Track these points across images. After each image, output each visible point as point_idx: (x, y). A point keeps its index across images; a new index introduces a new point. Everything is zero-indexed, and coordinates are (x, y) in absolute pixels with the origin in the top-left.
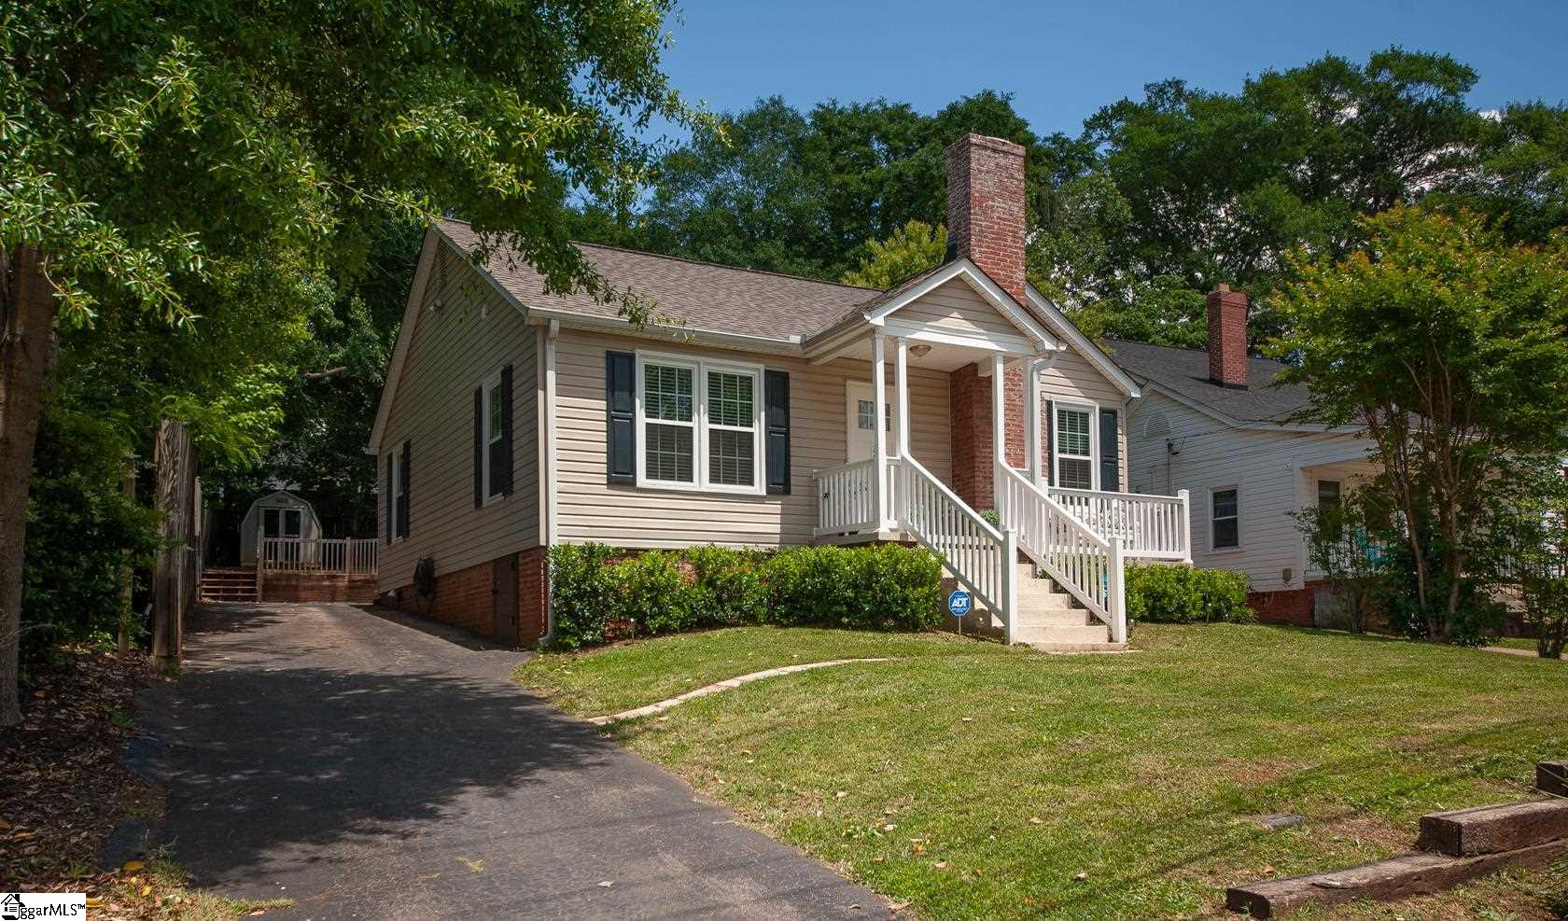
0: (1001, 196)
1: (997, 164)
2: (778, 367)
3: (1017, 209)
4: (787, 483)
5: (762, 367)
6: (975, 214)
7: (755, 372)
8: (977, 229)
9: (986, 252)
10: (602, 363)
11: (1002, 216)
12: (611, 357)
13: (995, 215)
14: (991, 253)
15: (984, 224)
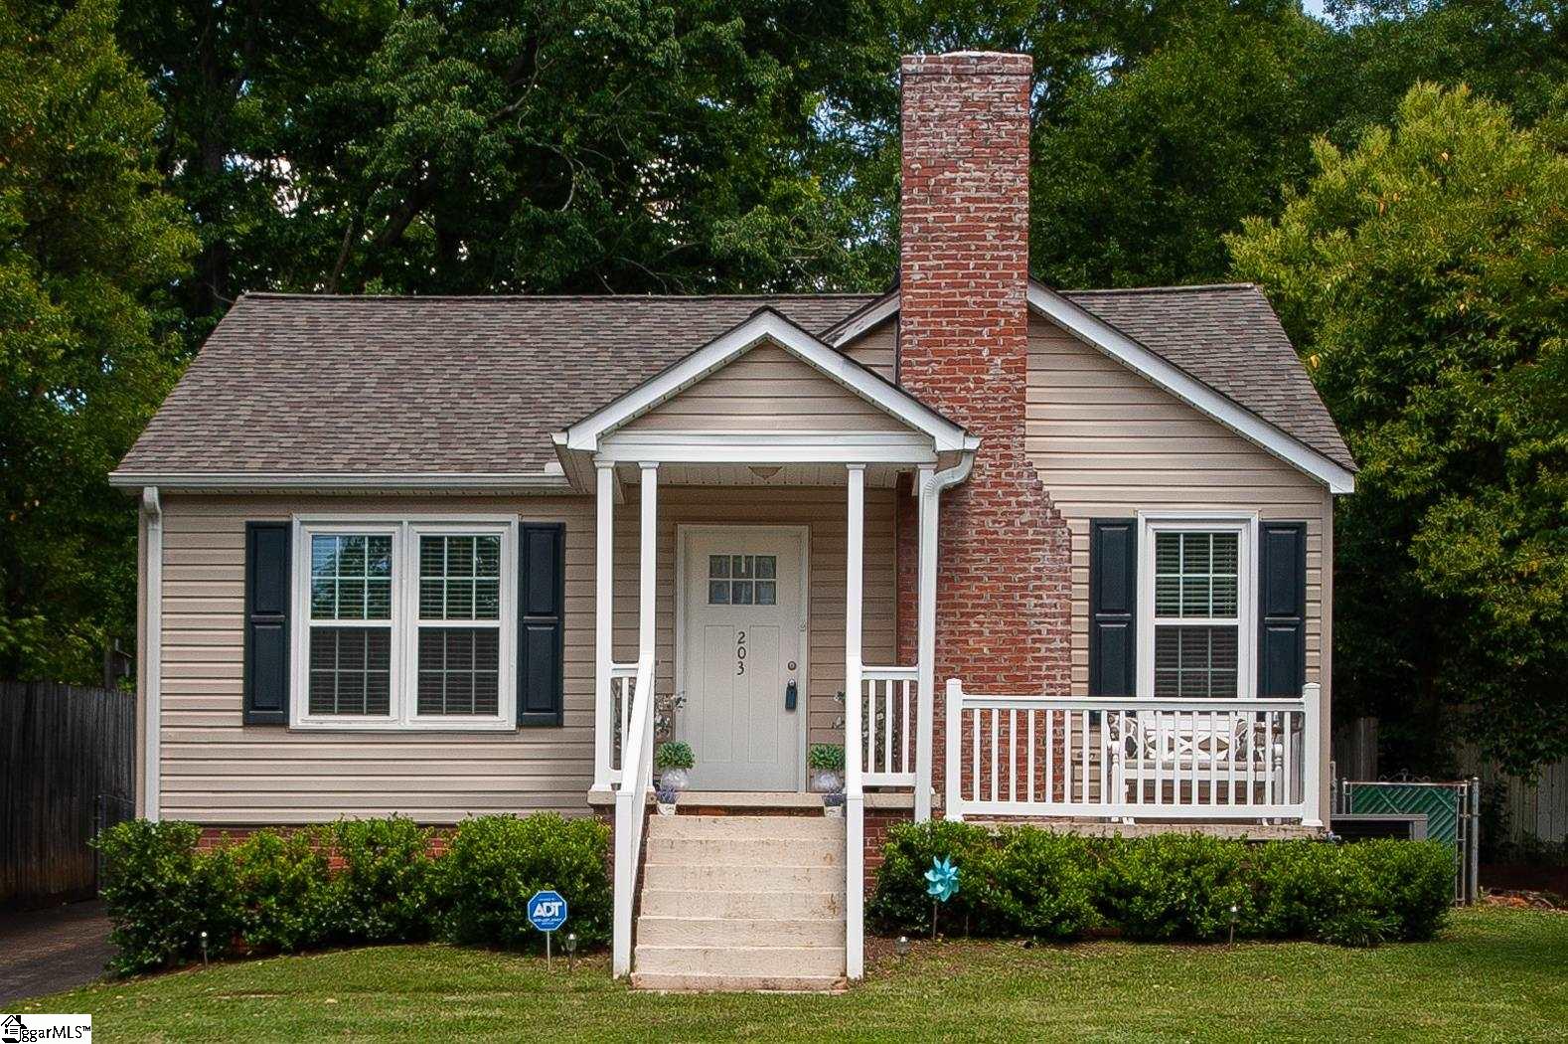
0: (972, 158)
1: (966, 102)
2: (540, 516)
3: (1010, 175)
4: (556, 706)
5: (515, 519)
6: (911, 201)
7: (505, 530)
8: (916, 228)
9: (938, 267)
10: (240, 541)
11: (973, 194)
12: (254, 530)
13: (958, 196)
14: (948, 267)
15: (930, 217)
